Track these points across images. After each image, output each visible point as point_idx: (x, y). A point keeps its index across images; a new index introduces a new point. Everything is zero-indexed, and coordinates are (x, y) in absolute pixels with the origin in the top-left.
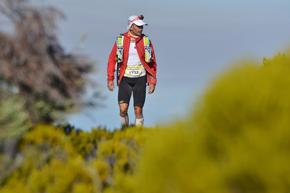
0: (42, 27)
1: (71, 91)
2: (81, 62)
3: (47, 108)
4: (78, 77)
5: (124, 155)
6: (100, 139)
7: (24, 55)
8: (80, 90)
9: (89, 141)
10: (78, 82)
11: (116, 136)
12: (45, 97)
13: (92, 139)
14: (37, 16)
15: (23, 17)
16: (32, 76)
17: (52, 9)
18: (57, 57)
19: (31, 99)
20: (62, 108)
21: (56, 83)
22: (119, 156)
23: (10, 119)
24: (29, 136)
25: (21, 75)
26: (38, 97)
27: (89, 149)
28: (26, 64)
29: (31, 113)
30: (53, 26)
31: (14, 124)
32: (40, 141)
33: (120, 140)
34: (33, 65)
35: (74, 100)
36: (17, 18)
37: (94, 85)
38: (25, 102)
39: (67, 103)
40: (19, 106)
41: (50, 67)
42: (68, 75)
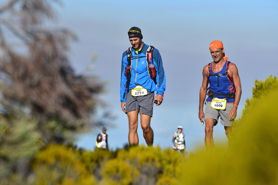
0: (55, 49)
1: (82, 112)
2: (92, 83)
3: (59, 128)
4: (89, 98)
5: (129, 175)
6: (102, 158)
7: (37, 76)
8: (90, 110)
9: (92, 160)
10: (89, 103)
11: (120, 155)
12: (56, 117)
13: (95, 158)
14: (50, 38)
15: (37, 39)
16: (44, 97)
17: (65, 31)
18: (69, 78)
19: (44, 119)
20: (73, 128)
21: (68, 103)
22: (124, 175)
23: (23, 138)
24: (42, 156)
25: (34, 96)
26: (50, 117)
27: (92, 168)
28: (39, 84)
29: (44, 133)
30: (66, 48)
31: (26, 144)
32: (52, 160)
33: (124, 159)
34: (45, 86)
35: (85, 120)
36: (30, 40)
37: (104, 105)
38: (38, 122)
39: (78, 123)
40: (31, 126)
41: (62, 88)
42: (79, 95)
